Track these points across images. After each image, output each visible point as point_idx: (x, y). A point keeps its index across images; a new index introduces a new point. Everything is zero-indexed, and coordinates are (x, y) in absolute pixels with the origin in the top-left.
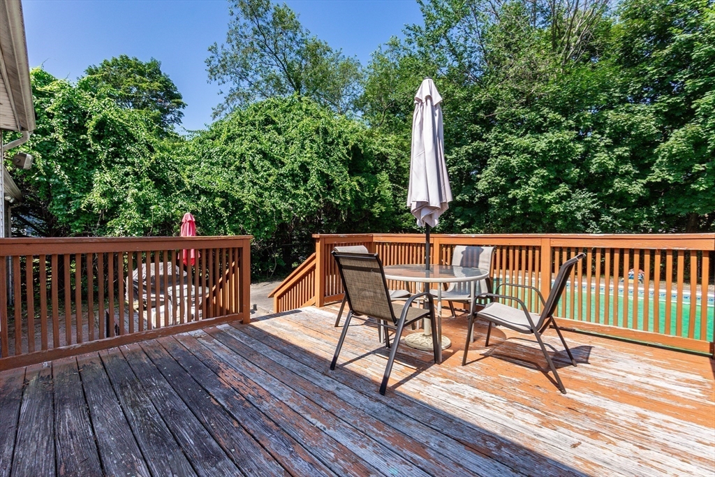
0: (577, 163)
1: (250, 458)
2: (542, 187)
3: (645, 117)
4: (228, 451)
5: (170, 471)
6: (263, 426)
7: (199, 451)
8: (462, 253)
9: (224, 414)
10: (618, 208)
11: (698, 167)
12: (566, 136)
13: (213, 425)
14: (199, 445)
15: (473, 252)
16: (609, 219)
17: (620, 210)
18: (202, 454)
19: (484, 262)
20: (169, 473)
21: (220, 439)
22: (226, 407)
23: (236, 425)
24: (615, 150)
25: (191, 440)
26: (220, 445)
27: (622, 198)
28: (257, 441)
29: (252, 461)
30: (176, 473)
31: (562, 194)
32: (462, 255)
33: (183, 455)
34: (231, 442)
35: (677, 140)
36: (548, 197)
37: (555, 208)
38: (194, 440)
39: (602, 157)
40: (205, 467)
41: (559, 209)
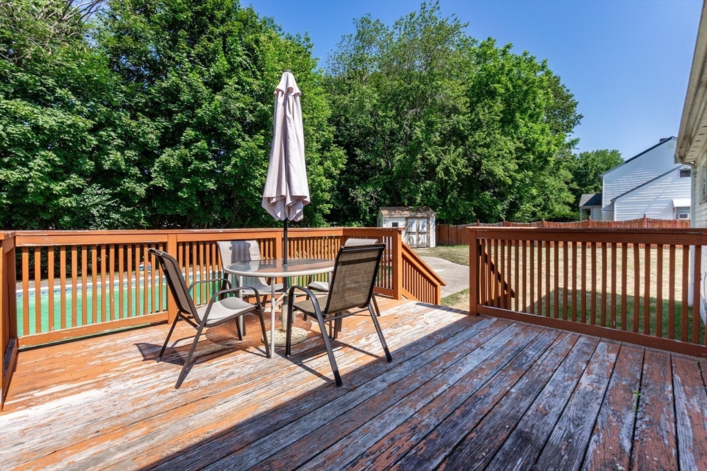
0: (90, 155)
1: (507, 415)
2: (49, 174)
3: (150, 131)
4: (510, 430)
5: (563, 460)
6: (463, 417)
7: (526, 450)
8: (230, 248)
9: (461, 450)
10: (126, 207)
11: (184, 180)
12: (82, 122)
13: (484, 454)
14: (519, 453)
15: (239, 247)
16: (117, 216)
17: (128, 209)
18: (526, 446)
19: (255, 255)
20: (565, 460)
21: (500, 439)
22: (446, 454)
23: (473, 435)
24: (126, 152)
25: (518, 463)
26: (508, 437)
27: (126, 198)
28: (485, 415)
29: (509, 413)
30: (560, 454)
31: (77, 186)
32: (231, 251)
33: (540, 460)
34: (499, 431)
35: (169, 156)
36: (57, 188)
37: (64, 201)
38: (516, 460)
39: (115, 155)
40: (537, 438)
41: (71, 202)
